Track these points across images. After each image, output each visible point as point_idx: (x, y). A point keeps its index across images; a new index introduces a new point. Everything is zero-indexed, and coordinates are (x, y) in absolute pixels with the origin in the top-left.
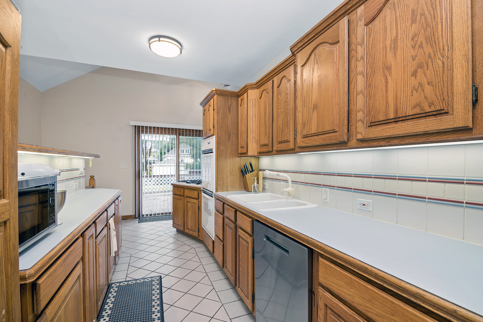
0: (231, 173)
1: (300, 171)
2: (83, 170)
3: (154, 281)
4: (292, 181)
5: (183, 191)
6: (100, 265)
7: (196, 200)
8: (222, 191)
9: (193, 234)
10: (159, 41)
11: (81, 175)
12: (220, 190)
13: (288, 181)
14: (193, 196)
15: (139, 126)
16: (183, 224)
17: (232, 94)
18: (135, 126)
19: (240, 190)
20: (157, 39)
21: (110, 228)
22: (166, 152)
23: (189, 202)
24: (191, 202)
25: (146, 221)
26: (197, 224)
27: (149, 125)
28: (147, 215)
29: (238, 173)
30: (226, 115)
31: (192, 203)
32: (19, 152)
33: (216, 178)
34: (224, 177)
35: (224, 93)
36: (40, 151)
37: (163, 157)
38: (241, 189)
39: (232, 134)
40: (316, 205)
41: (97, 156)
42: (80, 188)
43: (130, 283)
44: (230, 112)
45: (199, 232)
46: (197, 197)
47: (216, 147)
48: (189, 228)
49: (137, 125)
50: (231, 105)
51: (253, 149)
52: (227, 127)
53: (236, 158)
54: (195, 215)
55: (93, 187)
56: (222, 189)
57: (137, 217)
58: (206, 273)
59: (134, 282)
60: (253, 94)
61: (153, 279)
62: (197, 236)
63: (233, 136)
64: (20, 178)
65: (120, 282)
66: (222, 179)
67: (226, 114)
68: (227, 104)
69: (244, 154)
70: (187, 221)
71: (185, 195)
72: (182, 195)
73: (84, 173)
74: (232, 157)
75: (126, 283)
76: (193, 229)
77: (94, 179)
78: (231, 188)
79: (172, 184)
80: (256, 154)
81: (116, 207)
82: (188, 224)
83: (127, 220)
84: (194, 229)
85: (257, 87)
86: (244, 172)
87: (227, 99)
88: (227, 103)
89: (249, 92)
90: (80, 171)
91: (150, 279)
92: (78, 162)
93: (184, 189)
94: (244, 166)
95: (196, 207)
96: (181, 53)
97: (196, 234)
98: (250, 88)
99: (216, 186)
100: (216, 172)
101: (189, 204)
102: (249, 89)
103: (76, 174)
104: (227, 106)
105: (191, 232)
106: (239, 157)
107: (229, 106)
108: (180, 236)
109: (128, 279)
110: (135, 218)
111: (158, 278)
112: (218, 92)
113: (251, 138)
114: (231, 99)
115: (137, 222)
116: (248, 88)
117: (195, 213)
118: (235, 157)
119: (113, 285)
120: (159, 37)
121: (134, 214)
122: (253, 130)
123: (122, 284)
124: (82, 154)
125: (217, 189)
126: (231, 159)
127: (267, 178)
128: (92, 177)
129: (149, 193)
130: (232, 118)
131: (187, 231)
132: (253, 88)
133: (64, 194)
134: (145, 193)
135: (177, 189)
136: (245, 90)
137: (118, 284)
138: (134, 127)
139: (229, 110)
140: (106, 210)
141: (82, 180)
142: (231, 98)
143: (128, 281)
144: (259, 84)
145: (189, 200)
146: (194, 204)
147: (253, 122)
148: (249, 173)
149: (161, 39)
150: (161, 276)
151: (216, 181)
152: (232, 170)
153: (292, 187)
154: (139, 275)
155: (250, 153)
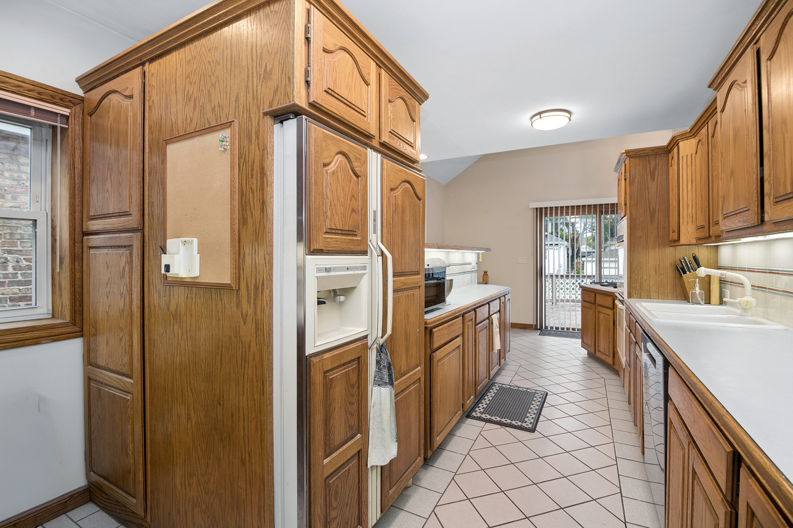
0: (656, 271)
1: (769, 270)
2: (475, 265)
3: (537, 394)
4: (752, 286)
5: (593, 296)
6: (480, 352)
7: (610, 310)
8: (639, 297)
9: (606, 360)
10: (540, 118)
11: (473, 270)
12: (636, 296)
13: (742, 284)
14: (607, 305)
15: (541, 209)
16: (593, 344)
17: (656, 151)
18: (537, 208)
19: (675, 298)
20: (538, 116)
21: (492, 323)
22: (609, 238)
23: (602, 313)
24: (604, 313)
25: (549, 335)
26: (611, 346)
27: (554, 204)
28: (552, 328)
29: (670, 272)
30: (646, 185)
31: (606, 314)
32: (426, 249)
33: (629, 277)
34: (642, 277)
35: (642, 152)
36: (438, 248)
37: (603, 246)
38: (677, 297)
39: (657, 211)
40: (782, 327)
41: (488, 250)
42: (471, 283)
43: (512, 387)
44: (653, 178)
45: (614, 357)
46: (611, 306)
47: (629, 233)
48: (602, 350)
49: (539, 206)
50: (655, 169)
51: (688, 233)
52: (647, 202)
53: (666, 248)
54: (609, 331)
55: (486, 284)
56: (639, 295)
57: (538, 328)
58: (608, 408)
59: (517, 388)
60: (687, 147)
61: (537, 392)
62: (611, 362)
63: (660, 214)
64: (426, 267)
65: (503, 384)
66: (639, 279)
67: (646, 183)
68: (648, 168)
69: (676, 242)
70: (598, 340)
71: (596, 302)
72: (592, 302)
73: (476, 267)
74: (657, 246)
75: (508, 387)
76: (605, 353)
77: (487, 275)
78: (656, 294)
79: (580, 287)
80: (694, 242)
81: (502, 304)
82: (599, 345)
83: (526, 330)
84: (607, 353)
85: (693, 135)
86: (681, 270)
87: (647, 160)
88: (648, 166)
89: (681, 144)
90: (472, 265)
91: (534, 391)
92: (470, 257)
93: (595, 294)
94: (680, 261)
95: (609, 320)
96: (570, 120)
97: (610, 360)
98: (682, 139)
99: (629, 289)
100: (628, 269)
101: (601, 316)
102: (679, 141)
103: (468, 268)
104: (648, 171)
105: (603, 357)
106: (672, 246)
107: (652, 169)
108: (591, 360)
109: (511, 384)
110: (536, 329)
111: (543, 393)
112: (631, 154)
113: (685, 216)
114: (656, 159)
115: (539, 333)
116: (677, 140)
117: (609, 330)
118: (664, 246)
119: (496, 384)
120: (540, 113)
121: (535, 324)
122: (689, 203)
123: (504, 386)
124: (472, 248)
125: (630, 293)
126: (657, 250)
127: (728, 282)
128: (486, 273)
129: (565, 301)
130: (659, 187)
131: (598, 354)
132: (686, 138)
133: (451, 281)
134: (559, 301)
135: (587, 293)
136: (674, 142)
137: (500, 385)
138: (535, 210)
139: (651, 176)
140: (488, 303)
141: (475, 275)
142: (656, 157)
143: (511, 386)
144: (694, 132)
145: (601, 309)
146: (608, 316)
147: (688, 191)
148: (690, 272)
149: (542, 115)
150: (547, 393)
151: (629, 281)
152: (657, 266)
153: (753, 296)
154: (523, 384)
155: (683, 240)
